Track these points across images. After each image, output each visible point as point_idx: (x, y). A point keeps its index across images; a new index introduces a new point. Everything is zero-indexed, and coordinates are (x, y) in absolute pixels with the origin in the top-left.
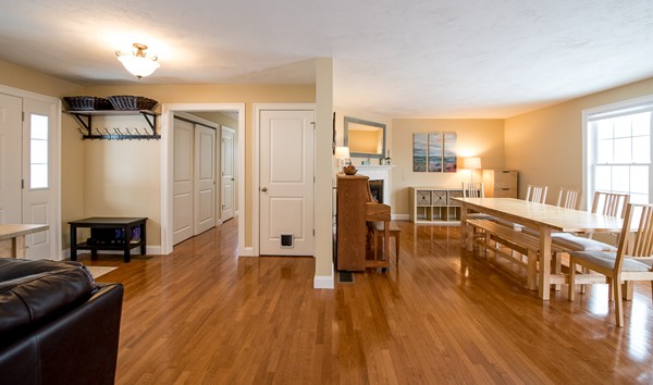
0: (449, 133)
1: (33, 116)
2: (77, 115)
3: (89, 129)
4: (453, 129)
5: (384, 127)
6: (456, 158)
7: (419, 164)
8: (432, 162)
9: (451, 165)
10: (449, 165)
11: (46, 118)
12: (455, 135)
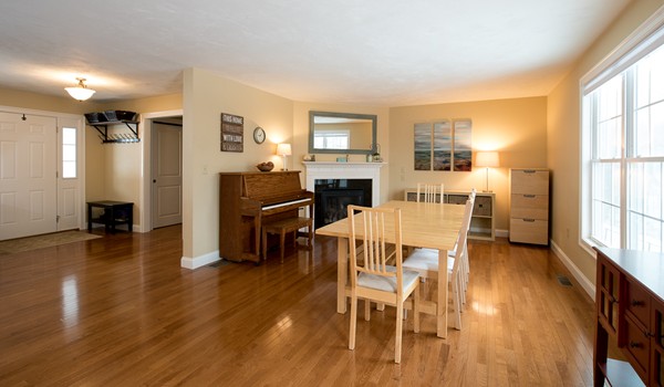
0: (461, 121)
1: (64, 129)
2: (95, 126)
3: (106, 136)
4: (466, 115)
5: (374, 118)
6: (470, 153)
7: (422, 162)
8: (437, 159)
9: (464, 163)
10: (461, 162)
11: (74, 130)
12: (469, 122)
